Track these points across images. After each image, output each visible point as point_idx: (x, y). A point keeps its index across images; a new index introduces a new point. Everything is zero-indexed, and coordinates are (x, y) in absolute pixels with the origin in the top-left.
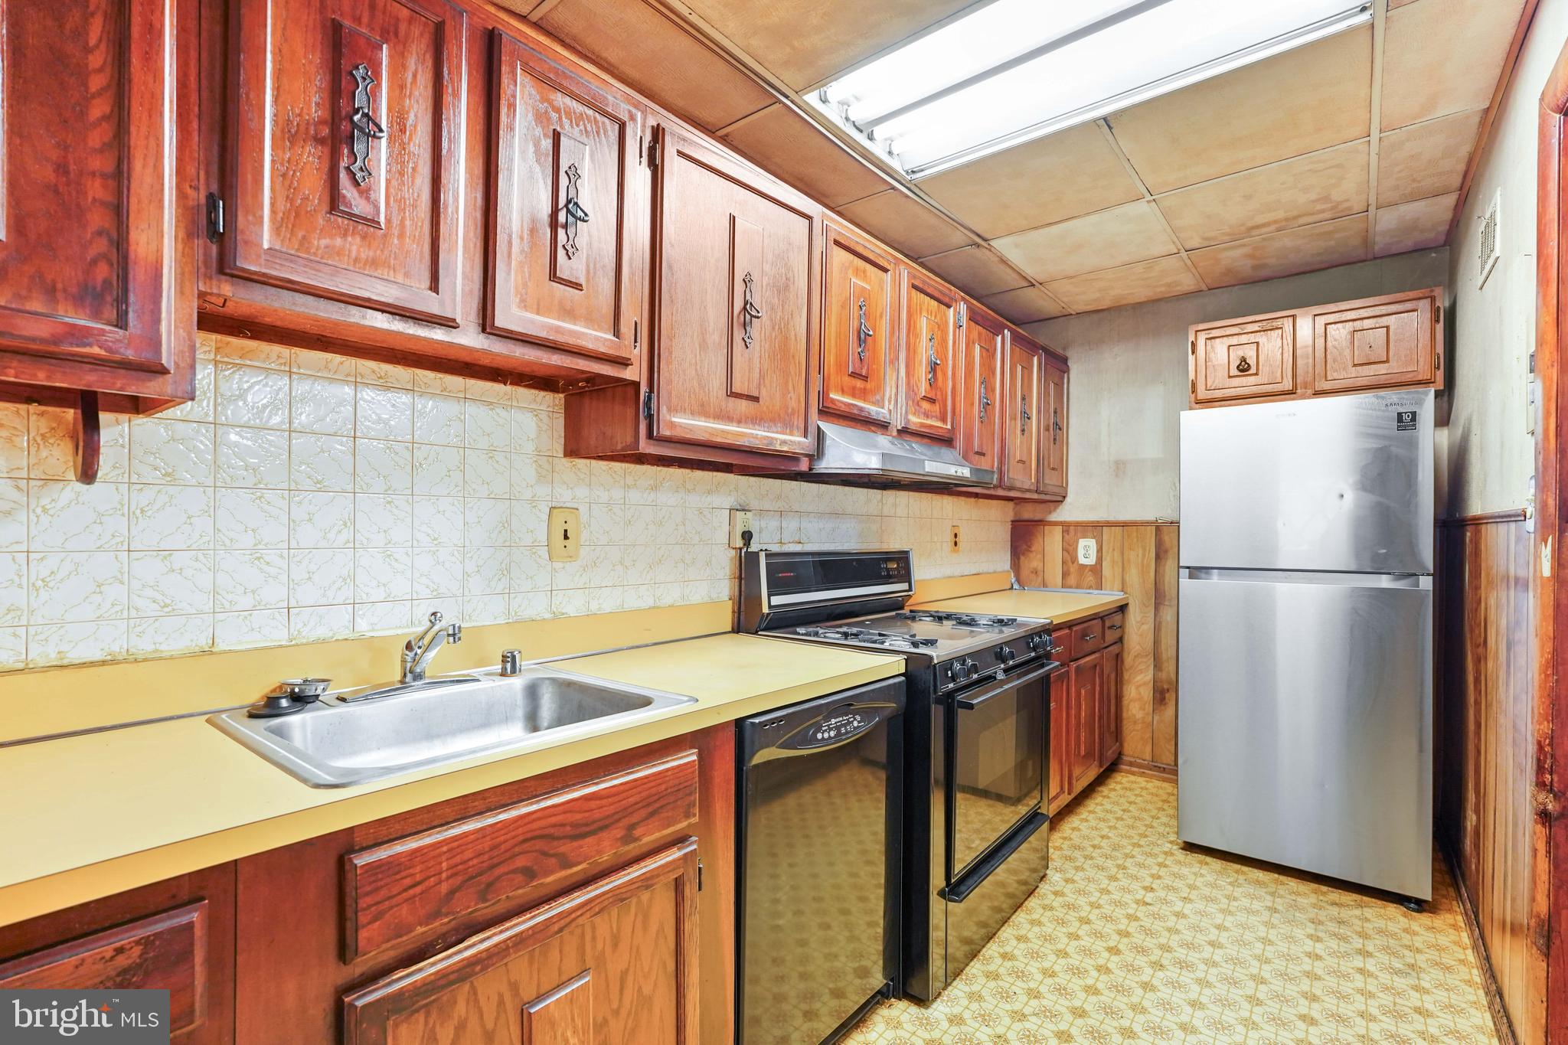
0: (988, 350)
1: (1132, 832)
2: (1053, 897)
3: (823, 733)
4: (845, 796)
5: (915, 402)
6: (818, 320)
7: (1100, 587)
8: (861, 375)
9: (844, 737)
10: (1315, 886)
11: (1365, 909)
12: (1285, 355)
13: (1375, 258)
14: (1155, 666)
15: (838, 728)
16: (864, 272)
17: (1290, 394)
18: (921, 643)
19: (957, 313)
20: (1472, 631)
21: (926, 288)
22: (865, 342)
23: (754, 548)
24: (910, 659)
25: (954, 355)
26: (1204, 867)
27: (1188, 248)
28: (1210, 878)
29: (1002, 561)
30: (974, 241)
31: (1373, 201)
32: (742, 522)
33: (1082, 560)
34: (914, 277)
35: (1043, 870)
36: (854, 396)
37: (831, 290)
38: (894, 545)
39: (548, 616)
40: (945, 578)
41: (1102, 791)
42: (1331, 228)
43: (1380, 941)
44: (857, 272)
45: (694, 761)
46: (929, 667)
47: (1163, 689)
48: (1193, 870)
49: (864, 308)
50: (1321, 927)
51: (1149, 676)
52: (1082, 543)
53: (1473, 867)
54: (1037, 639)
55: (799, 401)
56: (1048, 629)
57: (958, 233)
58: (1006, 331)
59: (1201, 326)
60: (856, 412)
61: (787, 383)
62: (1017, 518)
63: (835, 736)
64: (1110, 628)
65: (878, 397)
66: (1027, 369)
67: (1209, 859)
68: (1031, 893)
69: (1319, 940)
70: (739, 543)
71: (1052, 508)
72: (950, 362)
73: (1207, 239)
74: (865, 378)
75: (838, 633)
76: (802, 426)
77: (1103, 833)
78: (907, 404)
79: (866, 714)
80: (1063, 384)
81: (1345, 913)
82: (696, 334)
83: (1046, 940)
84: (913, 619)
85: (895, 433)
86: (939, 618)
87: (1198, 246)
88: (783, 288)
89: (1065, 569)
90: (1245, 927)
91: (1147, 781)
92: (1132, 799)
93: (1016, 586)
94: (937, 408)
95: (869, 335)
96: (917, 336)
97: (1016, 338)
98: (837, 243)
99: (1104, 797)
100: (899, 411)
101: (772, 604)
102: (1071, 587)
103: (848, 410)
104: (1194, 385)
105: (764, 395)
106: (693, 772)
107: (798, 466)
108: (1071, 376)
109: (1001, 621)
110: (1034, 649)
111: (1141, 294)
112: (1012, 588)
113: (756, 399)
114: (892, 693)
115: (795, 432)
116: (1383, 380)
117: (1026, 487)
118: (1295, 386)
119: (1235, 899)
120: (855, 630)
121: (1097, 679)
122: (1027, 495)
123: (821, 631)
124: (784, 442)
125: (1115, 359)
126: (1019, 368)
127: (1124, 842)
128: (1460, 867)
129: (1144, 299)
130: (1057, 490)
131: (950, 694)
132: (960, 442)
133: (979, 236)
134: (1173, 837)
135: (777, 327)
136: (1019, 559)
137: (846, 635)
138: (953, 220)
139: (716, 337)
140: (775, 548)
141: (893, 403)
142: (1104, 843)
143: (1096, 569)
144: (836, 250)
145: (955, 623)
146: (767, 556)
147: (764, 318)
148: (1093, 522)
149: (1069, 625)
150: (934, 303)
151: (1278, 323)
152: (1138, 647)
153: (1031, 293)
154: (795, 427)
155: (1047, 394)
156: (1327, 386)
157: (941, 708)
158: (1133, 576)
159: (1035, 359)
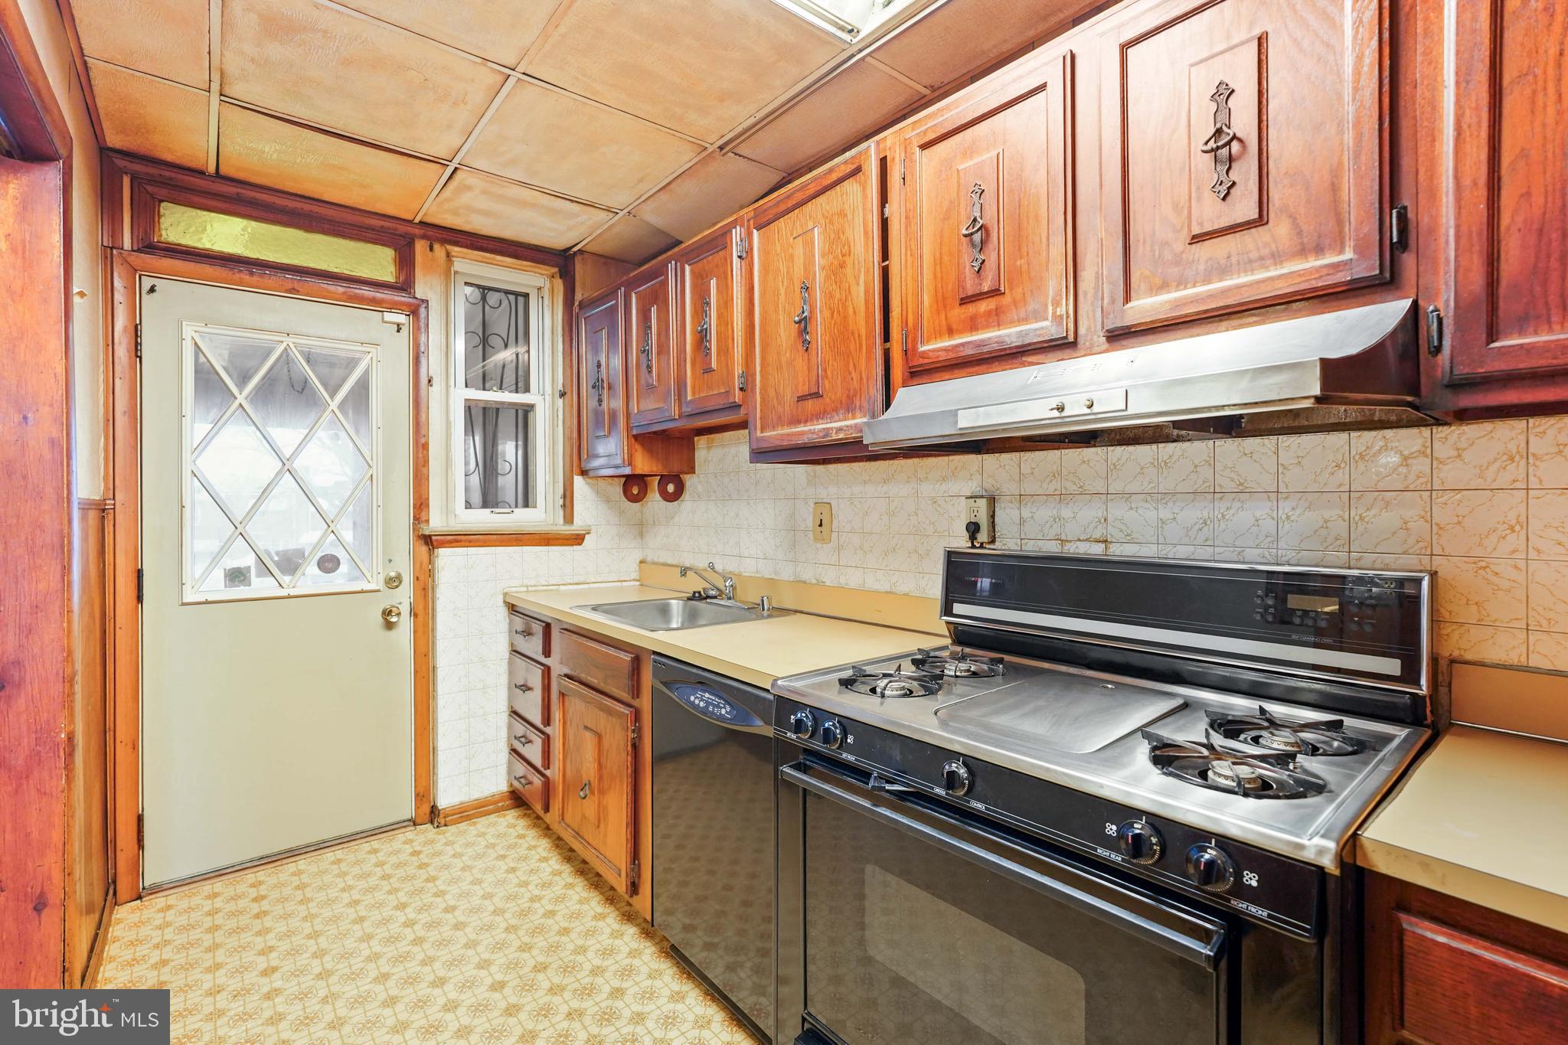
3: (694, 697)
9: (708, 714)
15: (708, 703)
36: (974, 329)
39: (814, 581)
44: (971, 149)
55: (861, 378)
61: (847, 365)
63: (703, 708)
74: (994, 292)
88: (839, 268)
98: (926, 146)
101: (954, 612)
105: (827, 387)
113: (820, 395)
144: (929, 153)
146: (948, 552)
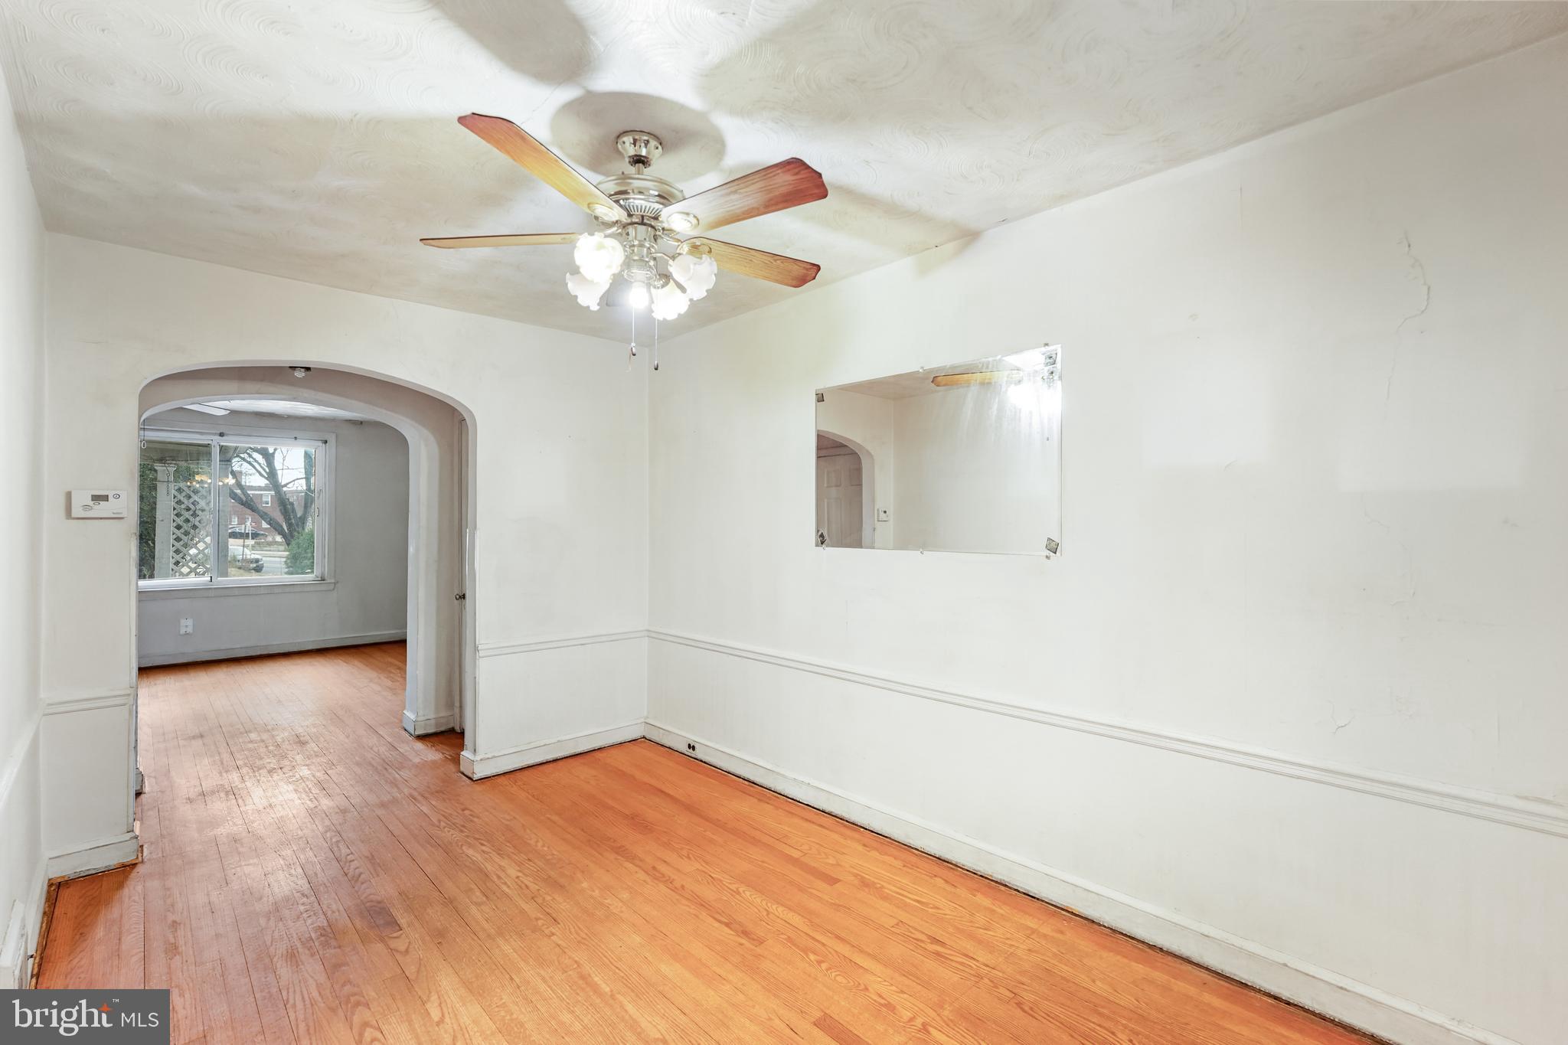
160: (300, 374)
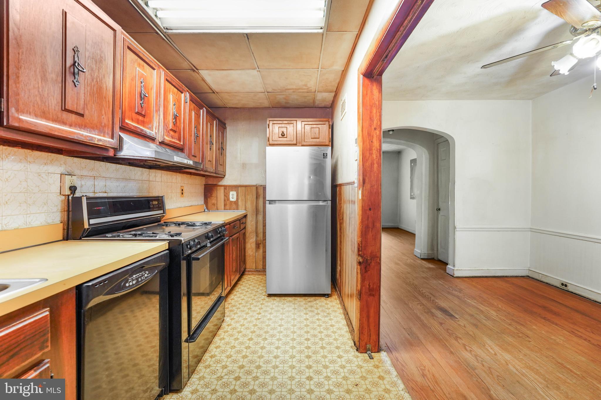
0: (197, 114)
1: (252, 295)
2: (227, 327)
3: (129, 283)
4: (132, 311)
5: (168, 131)
6: (119, 82)
7: (237, 209)
8: (142, 114)
9: (140, 283)
10: (304, 298)
11: (317, 301)
12: (294, 133)
13: (315, 107)
14: (256, 236)
15: (137, 279)
16: (143, 66)
17: (295, 145)
18: (175, 235)
19: (185, 96)
20: (339, 215)
21: (172, 82)
22: (144, 99)
23: (77, 195)
24: (170, 242)
25: (184, 114)
26: (275, 301)
27: (268, 91)
28: (277, 304)
29: (201, 201)
30: (192, 68)
31: (317, 89)
32: (68, 181)
33: (231, 199)
34: (167, 76)
35: (223, 318)
36: (138, 123)
37: (126, 70)
38: (155, 193)
40: (178, 208)
41: (240, 283)
42: (306, 95)
43: (321, 309)
44: (139, 65)
45: (47, 315)
46: (180, 244)
47: (259, 243)
48: (272, 303)
49: (143, 83)
50: (307, 310)
51: (254, 239)
52: (231, 193)
53: (339, 281)
54: (220, 229)
55: (109, 121)
56: (223, 225)
57: (186, 63)
58: (204, 108)
59: (271, 119)
60: (139, 131)
61: (101, 110)
62: (206, 184)
63: (136, 283)
64: (242, 223)
65: (150, 126)
66: (212, 125)
67: (276, 298)
68: (219, 328)
69: (307, 314)
70: (68, 192)
71: (220, 180)
72: (182, 116)
73: (273, 90)
74: (144, 116)
75: (130, 234)
76: (111, 133)
77: (242, 298)
78: (164, 131)
79: (151, 270)
80: (224, 133)
81: (312, 304)
82: (38, 70)
83: (227, 344)
84: (167, 225)
85: (158, 143)
86: (179, 224)
87: (270, 91)
88: (99, 61)
89: (225, 203)
90: (288, 317)
91: (254, 276)
92: (250, 283)
93: (206, 210)
94: (176, 135)
95: (146, 96)
96: (168, 102)
97: (208, 112)
98: (129, 48)
99: (241, 285)
100: (160, 133)
101: (91, 223)
102: (227, 210)
103: (135, 129)
104: (268, 139)
105: (87, 113)
106: (46, 322)
107: (107, 153)
108: (227, 131)
109: (206, 224)
110: (219, 233)
111: (252, 105)
112: (204, 211)
113: (82, 115)
114: (163, 258)
115: (106, 136)
116: (318, 144)
117: (212, 171)
118: (297, 142)
119: (284, 309)
120: (139, 233)
121: (238, 243)
122: (212, 174)
123: (121, 235)
124: (99, 140)
125: (242, 126)
126: (209, 124)
127: (249, 299)
128: (335, 282)
129: (252, 107)
130: (222, 173)
131: (189, 255)
132: (186, 150)
133: (194, 67)
134: (264, 294)
135: (95, 80)
136: (207, 200)
137: (135, 235)
138: (184, 56)
139: (54, 76)
140: (91, 195)
141: (157, 129)
142: (243, 302)
143: (236, 203)
144: (129, 52)
145: (186, 226)
146: (87, 198)
147: (87, 73)
148: (235, 185)
149: (229, 223)
150: (175, 90)
151: (292, 122)
152: (251, 230)
153: (213, 96)
154: (106, 133)
155: (219, 136)
156: (305, 144)
157: (185, 262)
158: (249, 205)
159: (215, 122)
160: (391, 133)
